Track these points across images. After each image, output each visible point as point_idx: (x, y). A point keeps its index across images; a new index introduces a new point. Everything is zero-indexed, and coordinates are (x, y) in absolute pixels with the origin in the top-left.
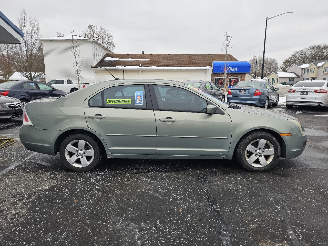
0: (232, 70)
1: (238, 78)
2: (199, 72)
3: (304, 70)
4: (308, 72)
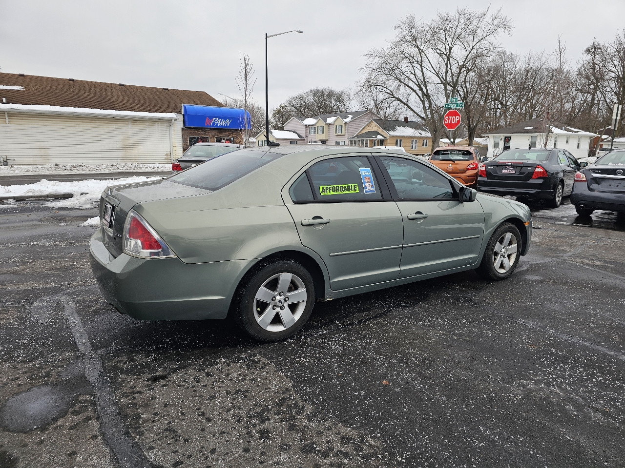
0: (221, 124)
1: (232, 139)
2: (156, 124)
3: (308, 128)
4: (315, 132)
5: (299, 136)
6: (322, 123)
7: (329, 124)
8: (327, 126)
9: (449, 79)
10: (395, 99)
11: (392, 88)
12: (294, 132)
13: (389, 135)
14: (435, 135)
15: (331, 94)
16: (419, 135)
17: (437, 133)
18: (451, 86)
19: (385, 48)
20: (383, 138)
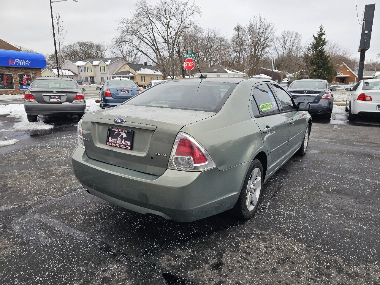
0: (22, 64)
1: (32, 75)
3: (80, 68)
4: (85, 70)
5: (73, 73)
6: (90, 65)
7: (95, 66)
8: (94, 66)
9: (170, 40)
10: (138, 50)
11: (137, 44)
12: (69, 70)
13: (137, 73)
14: (164, 73)
15: (92, 46)
16: (155, 73)
17: (166, 73)
18: (171, 45)
19: (129, 18)
20: (133, 75)
